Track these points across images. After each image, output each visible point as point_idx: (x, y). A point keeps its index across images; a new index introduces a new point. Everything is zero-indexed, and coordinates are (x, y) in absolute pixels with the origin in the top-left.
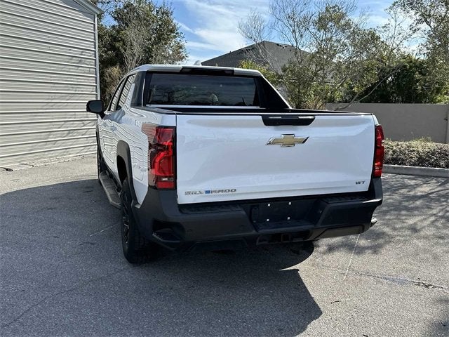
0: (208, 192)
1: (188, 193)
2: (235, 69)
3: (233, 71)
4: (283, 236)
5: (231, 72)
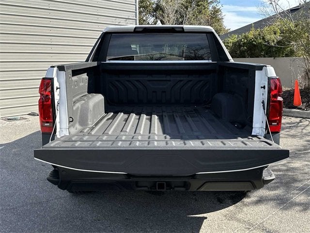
3: (183, 28)
4: (158, 184)
5: (181, 30)
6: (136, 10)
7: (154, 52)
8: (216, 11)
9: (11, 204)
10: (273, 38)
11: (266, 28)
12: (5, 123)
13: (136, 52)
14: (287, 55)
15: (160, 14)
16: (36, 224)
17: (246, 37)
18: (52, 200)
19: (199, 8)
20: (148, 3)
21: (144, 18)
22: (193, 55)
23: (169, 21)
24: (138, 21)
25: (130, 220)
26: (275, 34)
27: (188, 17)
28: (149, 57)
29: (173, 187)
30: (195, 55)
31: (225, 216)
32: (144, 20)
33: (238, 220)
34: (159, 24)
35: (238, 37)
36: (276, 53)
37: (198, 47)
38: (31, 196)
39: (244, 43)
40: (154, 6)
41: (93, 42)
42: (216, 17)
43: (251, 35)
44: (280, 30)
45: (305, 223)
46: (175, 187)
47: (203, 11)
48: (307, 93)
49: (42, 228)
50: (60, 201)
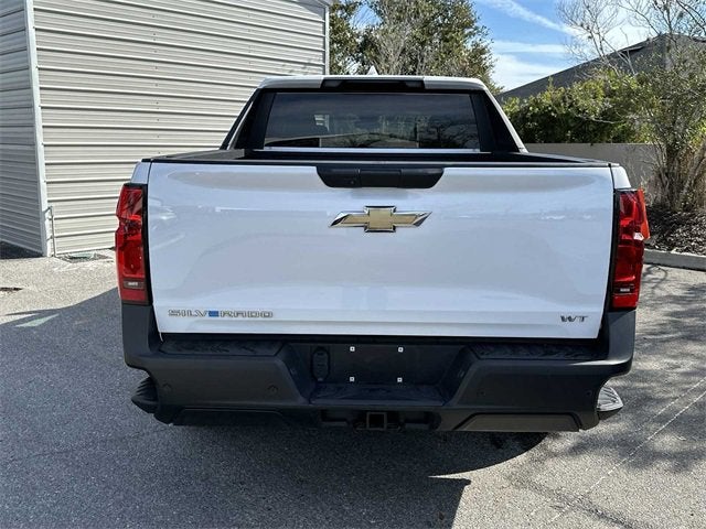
0: (214, 314)
1: (174, 313)
2: (427, 78)
3: (422, 82)
4: (371, 416)
5: (418, 85)
6: (324, 47)
7: (359, 131)
8: (479, 52)
9: (62, 442)
10: (595, 106)
11: (576, 86)
12: (64, 266)
13: (323, 130)
14: (618, 140)
15: (371, 56)
16: (110, 488)
17: (537, 104)
18: (148, 434)
19: (447, 44)
20: (349, 34)
21: (340, 64)
22: (434, 137)
23: (388, 69)
24: (327, 70)
25: (307, 483)
26: (595, 98)
27: (425, 61)
28: (348, 141)
29: (402, 421)
30: (439, 136)
31: (509, 478)
32: (340, 68)
33: (538, 489)
34: (373, 74)
35: (522, 102)
36: (596, 135)
37: (445, 121)
38: (104, 423)
39: (534, 115)
40: (359, 41)
41: (237, 110)
42: (480, 63)
43: (546, 98)
44: (604, 89)
45: (678, 496)
46: (407, 421)
47: (456, 51)
48: (660, 215)
49: (122, 497)
50: (163, 437)
